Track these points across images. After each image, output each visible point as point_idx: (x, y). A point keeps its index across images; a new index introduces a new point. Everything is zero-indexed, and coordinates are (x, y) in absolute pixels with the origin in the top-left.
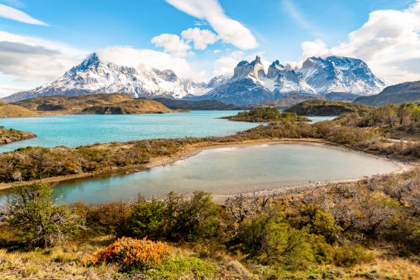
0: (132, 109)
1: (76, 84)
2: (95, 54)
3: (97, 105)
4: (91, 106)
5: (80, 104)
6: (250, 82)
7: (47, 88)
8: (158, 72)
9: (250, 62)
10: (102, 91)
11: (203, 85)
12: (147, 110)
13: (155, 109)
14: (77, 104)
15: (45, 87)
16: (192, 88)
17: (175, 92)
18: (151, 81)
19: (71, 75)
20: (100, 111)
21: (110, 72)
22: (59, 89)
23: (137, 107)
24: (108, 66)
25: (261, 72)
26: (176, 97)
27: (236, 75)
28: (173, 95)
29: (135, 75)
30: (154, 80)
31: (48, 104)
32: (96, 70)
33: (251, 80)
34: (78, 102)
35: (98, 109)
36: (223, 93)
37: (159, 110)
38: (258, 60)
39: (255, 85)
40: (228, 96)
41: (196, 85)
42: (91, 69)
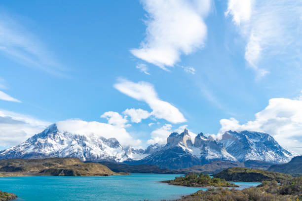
0: (83, 172)
1: (35, 148)
2: (55, 125)
3: (53, 167)
4: (47, 168)
5: (38, 166)
6: (180, 150)
7: (9, 152)
8: (103, 139)
9: (180, 134)
10: (56, 154)
11: (141, 151)
12: (95, 172)
13: (101, 172)
14: (35, 166)
15: (8, 150)
16: (132, 154)
17: (117, 156)
18: (98, 147)
19: (32, 141)
20: (55, 173)
21: (65, 139)
22: (20, 153)
23: (87, 170)
24: (64, 134)
25: (189, 141)
26: (118, 161)
27: (168, 144)
28: (115, 160)
29: (86, 142)
30: (100, 146)
31: (10, 166)
32: (54, 137)
33: (181, 148)
34: (36, 164)
35: (53, 171)
36: (158, 158)
37: (104, 173)
38: (186, 132)
39: (185, 152)
40: (162, 161)
41: (135, 151)
42: (50, 137)
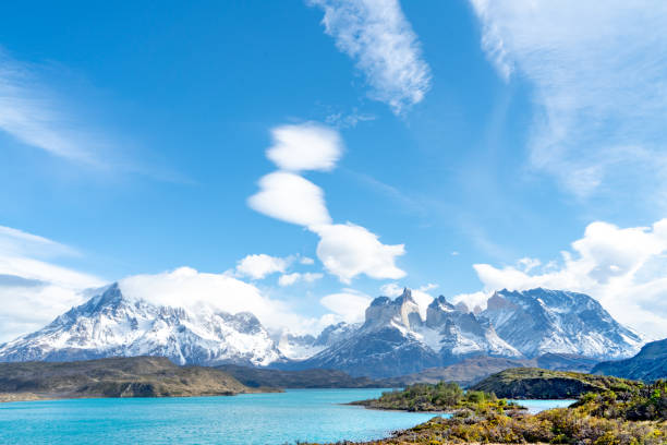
0: (175, 387)
1: (72, 339)
2: (116, 285)
3: (109, 379)
4: (96, 380)
5: (74, 378)
6: (394, 335)
7: (14, 348)
8: (227, 317)
9: (393, 299)
10: (120, 352)
11: (308, 340)
12: (203, 388)
13: (217, 387)
14: (69, 377)
15: (11, 344)
16: (288, 346)
17: (256, 353)
18: (213, 333)
19: (65, 322)
20: (112, 392)
21: (139, 317)
22: (38, 350)
23: (184, 382)
24: (137, 305)
25: (414, 316)
26: (257, 363)
27: (368, 322)
28: (252, 360)
29: (183, 323)
30: (218, 330)
31: (12, 377)
32: (114, 313)
33: (398, 330)
34: (71, 372)
35: (108, 387)
36: (347, 355)
37: (225, 389)
38: (407, 295)
39: (405, 340)
40: (356, 361)
41: (296, 339)
42: (105, 312)
